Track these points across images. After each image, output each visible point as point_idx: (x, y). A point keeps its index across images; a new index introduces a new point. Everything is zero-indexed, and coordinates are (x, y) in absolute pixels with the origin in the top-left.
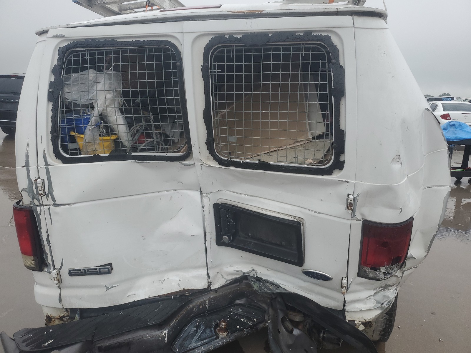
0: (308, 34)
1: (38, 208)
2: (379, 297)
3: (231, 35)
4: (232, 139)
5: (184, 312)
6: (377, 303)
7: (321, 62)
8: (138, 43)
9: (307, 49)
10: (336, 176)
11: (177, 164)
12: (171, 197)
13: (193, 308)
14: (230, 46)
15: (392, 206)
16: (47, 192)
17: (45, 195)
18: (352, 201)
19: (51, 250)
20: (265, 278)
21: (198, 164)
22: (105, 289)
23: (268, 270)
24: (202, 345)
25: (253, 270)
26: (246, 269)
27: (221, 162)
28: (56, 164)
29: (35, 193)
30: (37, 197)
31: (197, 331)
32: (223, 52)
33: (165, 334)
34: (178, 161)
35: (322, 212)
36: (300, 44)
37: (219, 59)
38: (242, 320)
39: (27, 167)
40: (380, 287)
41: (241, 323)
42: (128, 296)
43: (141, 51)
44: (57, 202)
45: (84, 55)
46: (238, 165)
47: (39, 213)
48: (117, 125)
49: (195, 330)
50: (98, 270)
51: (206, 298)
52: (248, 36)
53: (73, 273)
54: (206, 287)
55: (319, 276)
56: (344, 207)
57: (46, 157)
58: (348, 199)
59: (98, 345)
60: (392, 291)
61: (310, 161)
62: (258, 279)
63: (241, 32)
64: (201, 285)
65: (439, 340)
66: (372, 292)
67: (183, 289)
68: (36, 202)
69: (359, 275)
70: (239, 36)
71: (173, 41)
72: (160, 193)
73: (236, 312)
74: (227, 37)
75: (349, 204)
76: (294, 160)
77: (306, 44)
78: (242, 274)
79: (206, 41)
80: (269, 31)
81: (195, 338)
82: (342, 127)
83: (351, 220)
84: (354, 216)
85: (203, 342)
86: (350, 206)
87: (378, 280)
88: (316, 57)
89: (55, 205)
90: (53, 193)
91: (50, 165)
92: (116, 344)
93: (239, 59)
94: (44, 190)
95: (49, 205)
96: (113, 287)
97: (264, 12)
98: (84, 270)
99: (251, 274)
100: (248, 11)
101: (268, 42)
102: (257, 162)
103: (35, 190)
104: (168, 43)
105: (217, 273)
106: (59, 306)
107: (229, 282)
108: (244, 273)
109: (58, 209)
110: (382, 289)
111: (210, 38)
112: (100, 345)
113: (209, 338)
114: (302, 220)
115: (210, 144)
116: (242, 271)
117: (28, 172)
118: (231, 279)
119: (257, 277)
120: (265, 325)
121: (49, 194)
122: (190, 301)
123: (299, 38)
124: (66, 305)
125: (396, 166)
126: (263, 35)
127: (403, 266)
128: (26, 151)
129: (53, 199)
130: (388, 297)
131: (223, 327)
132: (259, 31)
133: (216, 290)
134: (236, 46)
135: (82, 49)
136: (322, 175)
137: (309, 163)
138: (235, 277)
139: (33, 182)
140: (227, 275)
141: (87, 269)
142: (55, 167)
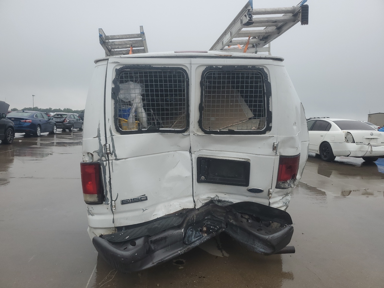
0: (254, 67)
1: (105, 163)
2: (284, 200)
3: (217, 66)
4: (213, 119)
5: (186, 221)
6: (283, 203)
7: (259, 80)
8: (165, 68)
9: (253, 74)
10: (267, 134)
11: (180, 134)
12: (174, 155)
13: (189, 220)
14: (215, 72)
15: (293, 147)
16: (111, 152)
17: (110, 153)
18: (276, 146)
19: (111, 188)
20: (223, 199)
21: (191, 134)
22: (142, 211)
23: (225, 194)
24: (198, 240)
25: (217, 196)
26: (212, 196)
27: (206, 132)
28: (117, 135)
29: (104, 152)
30: (105, 155)
31: (193, 233)
32: (211, 74)
33: (183, 231)
34: (181, 133)
35: (260, 154)
36: (249, 72)
37: (209, 78)
38: (212, 227)
39: (99, 137)
40: (284, 195)
41: (212, 229)
42: (153, 215)
43: (165, 72)
44: (117, 158)
45: (130, 73)
46: (216, 133)
47: (105, 165)
48: (142, 113)
49: (191, 233)
50: (140, 199)
51: (194, 214)
52: (224, 67)
53: (124, 202)
54: (193, 207)
55: (257, 190)
56: (272, 149)
57: (112, 131)
58: (274, 145)
59: (150, 240)
60: (289, 196)
61: (254, 128)
62: (219, 201)
63: (222, 65)
64: (191, 206)
65: (302, 233)
66: (281, 197)
67: (183, 208)
68: (104, 159)
69: (276, 187)
70: (221, 67)
71: (184, 68)
72: (168, 153)
73: (207, 223)
74: (214, 67)
75: (274, 147)
76: (246, 128)
77: (252, 72)
78: (210, 199)
79: (203, 68)
80: (235, 65)
81: (193, 237)
82: (270, 110)
83: (275, 156)
84: (277, 154)
85: (197, 238)
86: (275, 148)
87: (285, 188)
88: (257, 78)
89: (116, 159)
90: (116, 152)
91: (114, 136)
92: (159, 238)
93: (219, 78)
94: (110, 150)
95: (112, 160)
96: (146, 209)
97: (232, 56)
98: (131, 199)
99: (215, 199)
100: (225, 55)
101: (235, 70)
102: (227, 130)
103: (104, 151)
104: (182, 69)
105: (198, 199)
106: (113, 226)
107: (203, 205)
108: (212, 198)
109: (118, 162)
110: (285, 195)
111: (205, 67)
112: (151, 239)
113: (199, 236)
114: (249, 160)
115: (200, 123)
116: (210, 197)
117: (100, 140)
118: (204, 203)
119: (219, 200)
120: (222, 230)
121: (113, 153)
122: (187, 216)
123: (250, 68)
124: (117, 224)
125: (295, 127)
126: (232, 67)
127: (295, 181)
128: (98, 127)
129: (115, 156)
130: (288, 199)
131: (205, 230)
132: (230, 65)
133: (198, 209)
134: (218, 72)
135: (129, 70)
136: (261, 134)
137: (254, 129)
138: (206, 201)
139: (103, 146)
140: (202, 201)
141: (134, 199)
142: (117, 137)
